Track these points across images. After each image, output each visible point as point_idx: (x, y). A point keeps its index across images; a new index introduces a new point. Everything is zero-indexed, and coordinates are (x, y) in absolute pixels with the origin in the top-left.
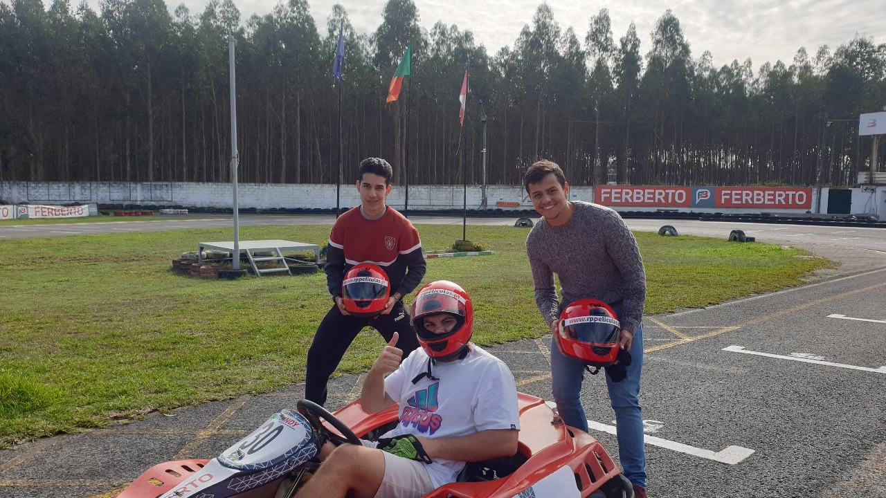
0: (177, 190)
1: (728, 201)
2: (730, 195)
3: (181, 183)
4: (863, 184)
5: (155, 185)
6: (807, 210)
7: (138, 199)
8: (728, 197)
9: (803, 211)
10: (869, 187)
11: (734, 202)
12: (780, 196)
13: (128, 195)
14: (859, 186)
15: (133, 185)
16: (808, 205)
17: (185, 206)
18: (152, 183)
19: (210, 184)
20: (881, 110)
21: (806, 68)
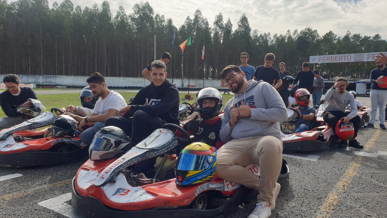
0: (58, 79)
3: (60, 76)
17: (62, 85)
18: (47, 76)
19: (72, 76)
20: (316, 55)
21: (290, 37)
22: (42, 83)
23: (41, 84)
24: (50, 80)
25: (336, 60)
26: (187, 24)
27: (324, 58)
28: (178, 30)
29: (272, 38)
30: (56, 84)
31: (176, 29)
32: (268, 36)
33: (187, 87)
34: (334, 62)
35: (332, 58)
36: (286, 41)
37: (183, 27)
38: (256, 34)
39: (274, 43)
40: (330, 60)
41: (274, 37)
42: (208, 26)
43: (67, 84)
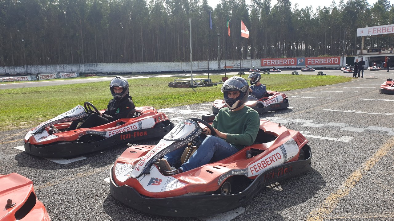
0: (99, 66)
1: (310, 63)
2: (311, 60)
3: (100, 64)
4: (359, 55)
5: (89, 65)
6: (339, 65)
7: (83, 70)
8: (310, 61)
9: (337, 66)
10: (361, 56)
11: (312, 63)
12: (329, 61)
13: (79, 69)
14: (357, 56)
15: (80, 65)
16: (339, 63)
17: (103, 72)
18: (89, 64)
19: (112, 63)
20: (365, 27)
21: (335, 9)
22: (85, 71)
23: (83, 72)
24: (91, 68)
25: (389, 30)
26: (222, 3)
27: (374, 30)
28: (214, 10)
29: (315, 11)
30: (97, 72)
31: (212, 9)
32: (310, 9)
33: (224, 69)
34: (386, 33)
35: (384, 29)
36: (331, 13)
37: (219, 6)
38: (297, 9)
39: (317, 16)
40: (381, 31)
41: (317, 9)
42: (245, 3)
43: (108, 72)
